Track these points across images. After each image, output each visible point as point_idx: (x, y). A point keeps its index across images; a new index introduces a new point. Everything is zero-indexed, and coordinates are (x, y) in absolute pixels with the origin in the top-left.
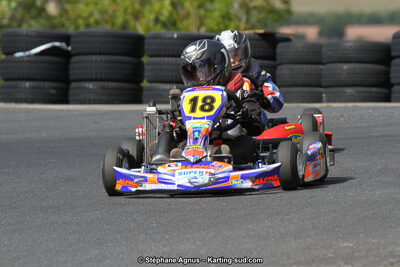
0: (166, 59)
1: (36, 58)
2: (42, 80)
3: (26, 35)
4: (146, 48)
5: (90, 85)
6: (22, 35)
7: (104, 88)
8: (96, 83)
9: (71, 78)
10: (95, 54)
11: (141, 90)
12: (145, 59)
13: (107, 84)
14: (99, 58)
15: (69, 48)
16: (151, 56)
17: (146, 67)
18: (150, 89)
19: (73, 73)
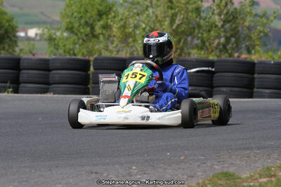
0: (267, 76)
1: (195, 74)
2: (198, 86)
3: (190, 61)
4: (256, 69)
5: (224, 89)
6: (187, 61)
7: (232, 91)
8: (228, 88)
9: (214, 85)
10: (227, 72)
11: (253, 92)
12: (256, 76)
13: (233, 89)
14: (230, 74)
15: (213, 70)
16: (258, 74)
17: (256, 80)
18: (258, 92)
19: (215, 82)
